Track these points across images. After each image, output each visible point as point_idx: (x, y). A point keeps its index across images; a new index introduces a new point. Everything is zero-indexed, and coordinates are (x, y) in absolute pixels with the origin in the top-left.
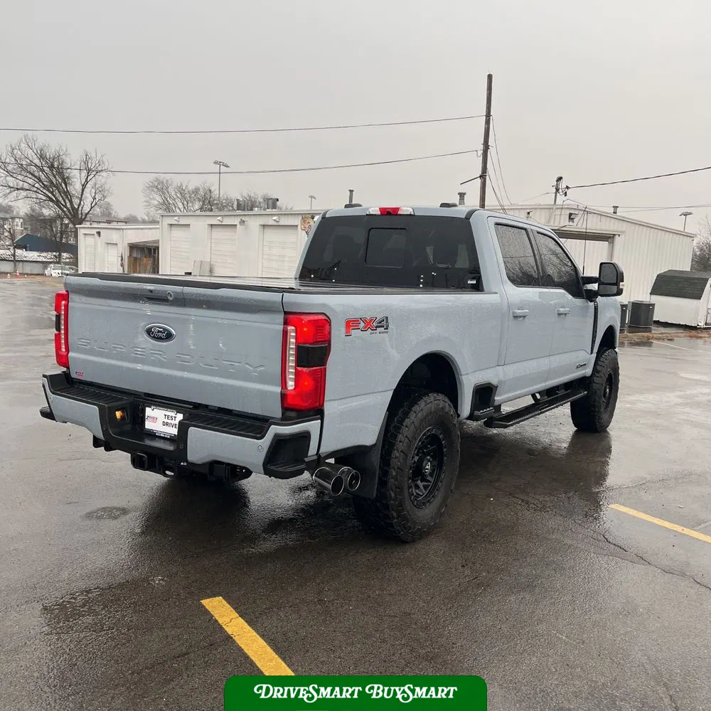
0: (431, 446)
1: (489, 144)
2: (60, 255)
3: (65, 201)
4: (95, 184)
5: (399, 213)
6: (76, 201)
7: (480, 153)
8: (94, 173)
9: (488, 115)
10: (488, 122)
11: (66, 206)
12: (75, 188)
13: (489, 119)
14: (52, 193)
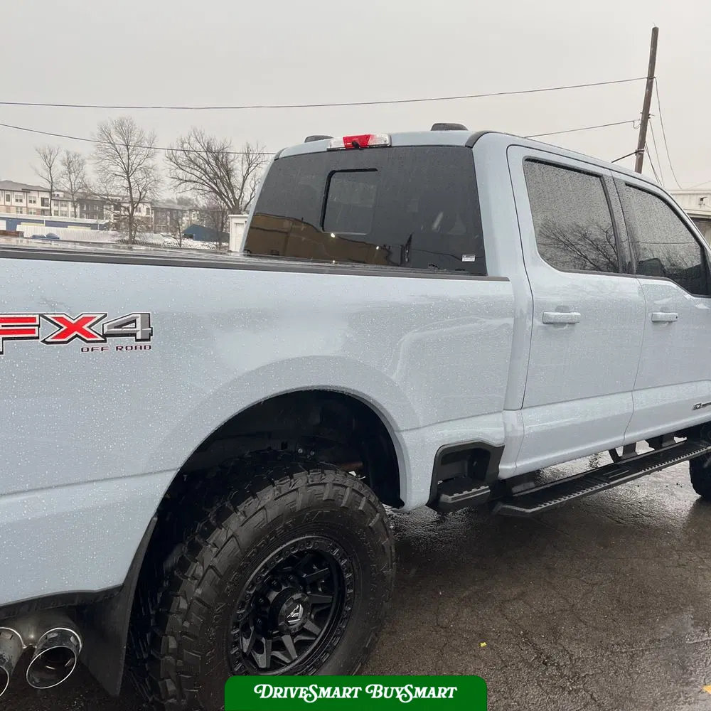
0: (320, 568)
1: (650, 112)
2: (220, 244)
3: (227, 193)
4: (255, 176)
5: (371, 143)
6: (237, 192)
7: (638, 123)
8: (255, 165)
9: (651, 77)
10: (649, 86)
11: (228, 197)
12: (237, 180)
13: (652, 82)
14: (216, 184)
